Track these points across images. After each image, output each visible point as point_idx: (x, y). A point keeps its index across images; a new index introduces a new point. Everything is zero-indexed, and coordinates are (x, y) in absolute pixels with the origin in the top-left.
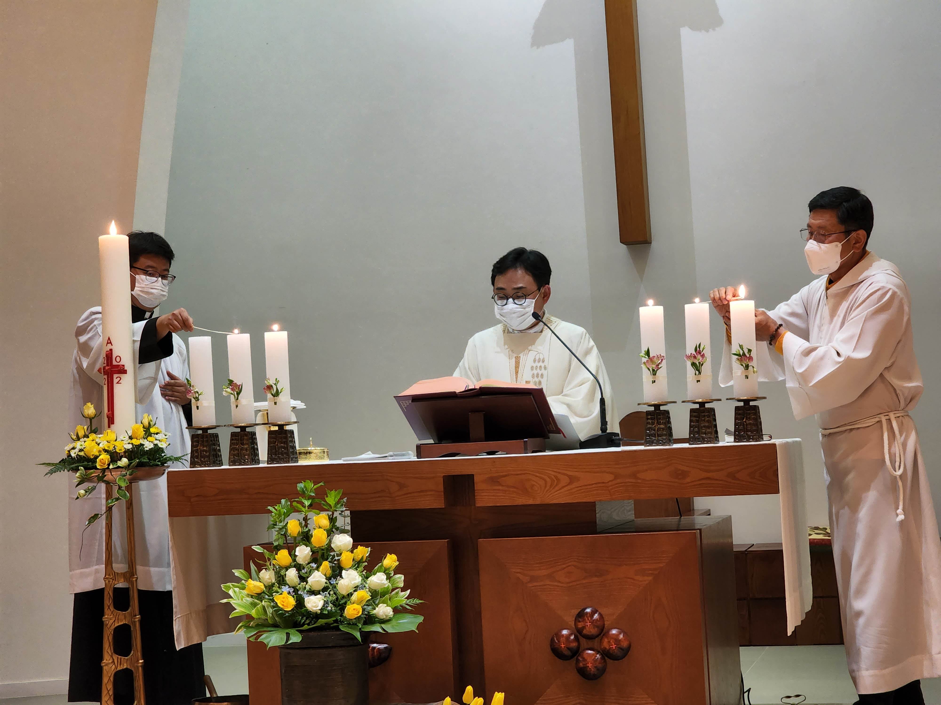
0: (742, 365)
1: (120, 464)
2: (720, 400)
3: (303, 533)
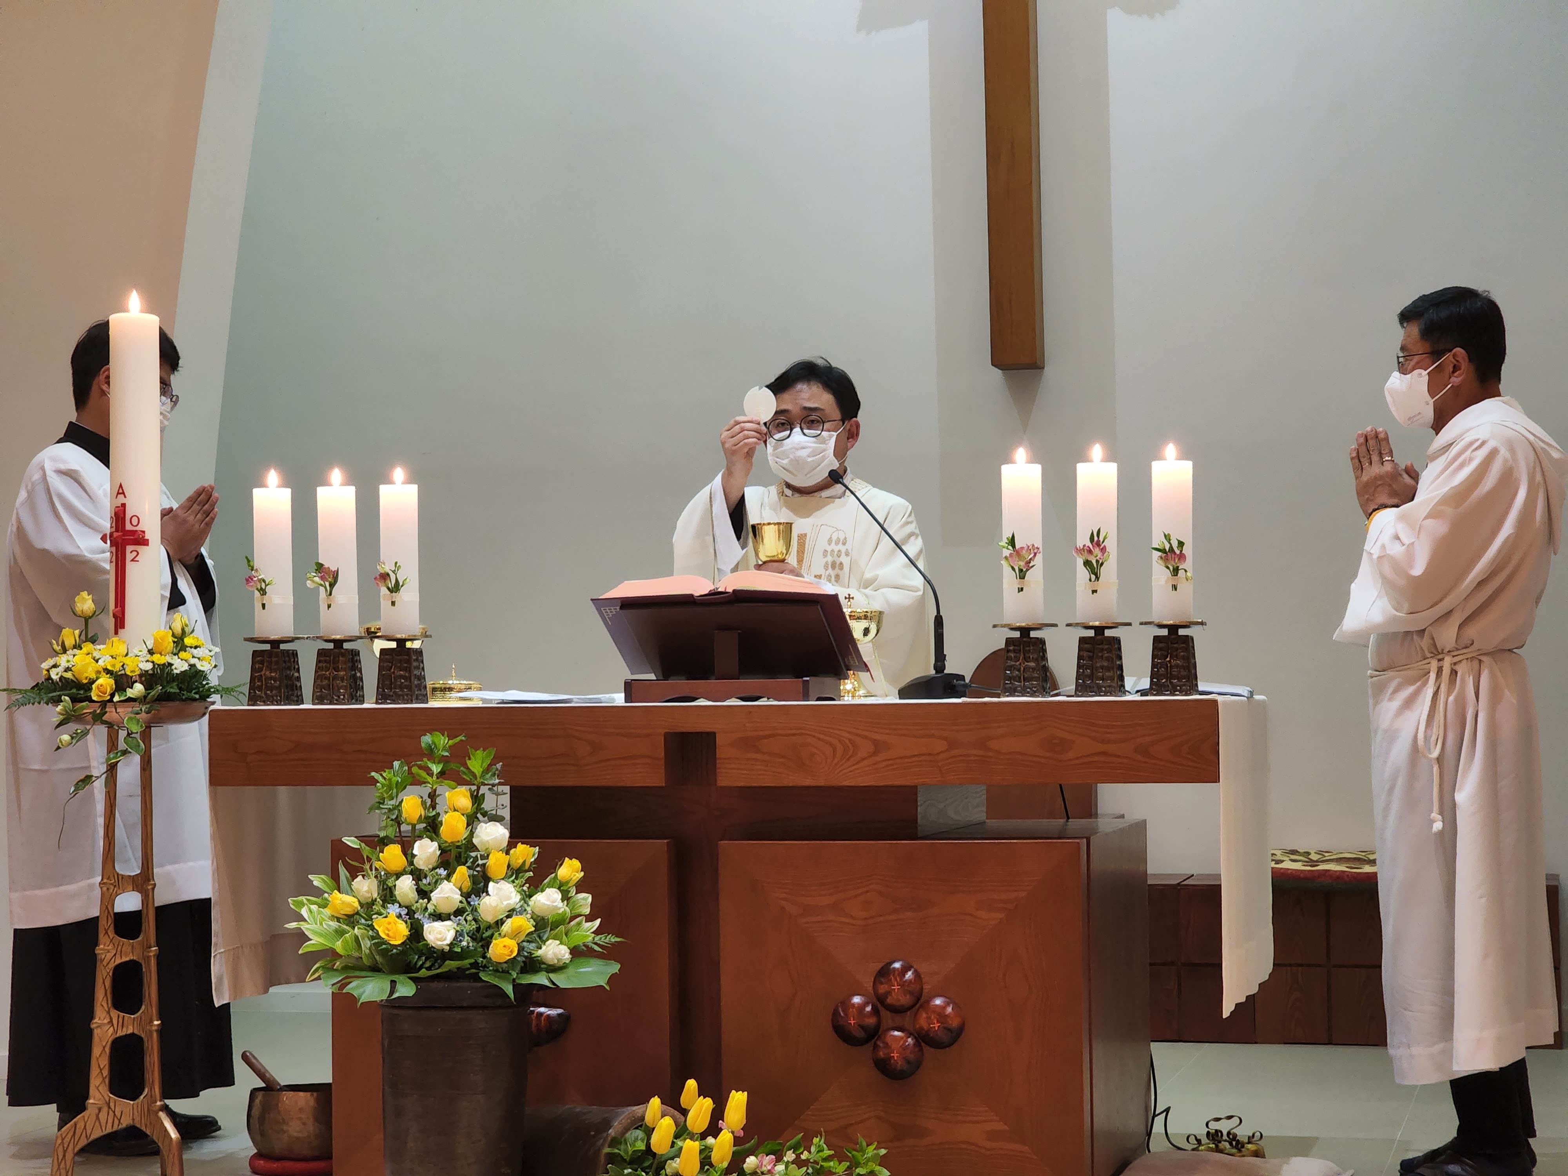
0: (1168, 568)
1: (130, 693)
2: (1129, 624)
3: (426, 818)
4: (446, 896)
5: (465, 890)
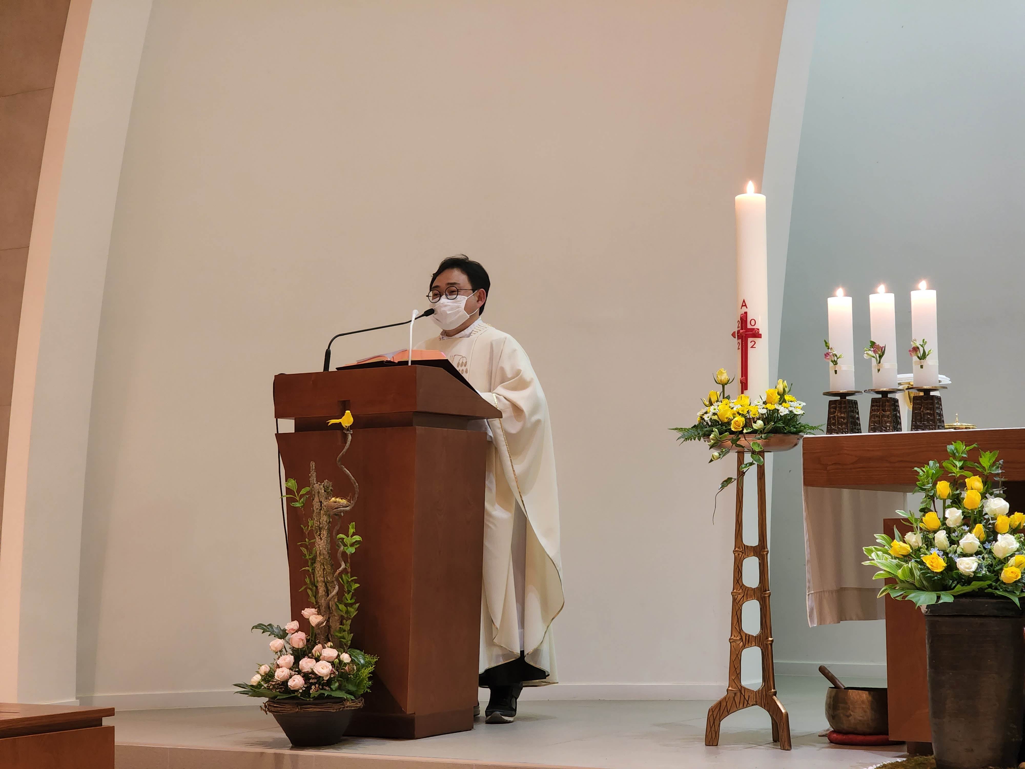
1: (755, 426)
3: (953, 495)
4: (970, 541)
5: (982, 540)
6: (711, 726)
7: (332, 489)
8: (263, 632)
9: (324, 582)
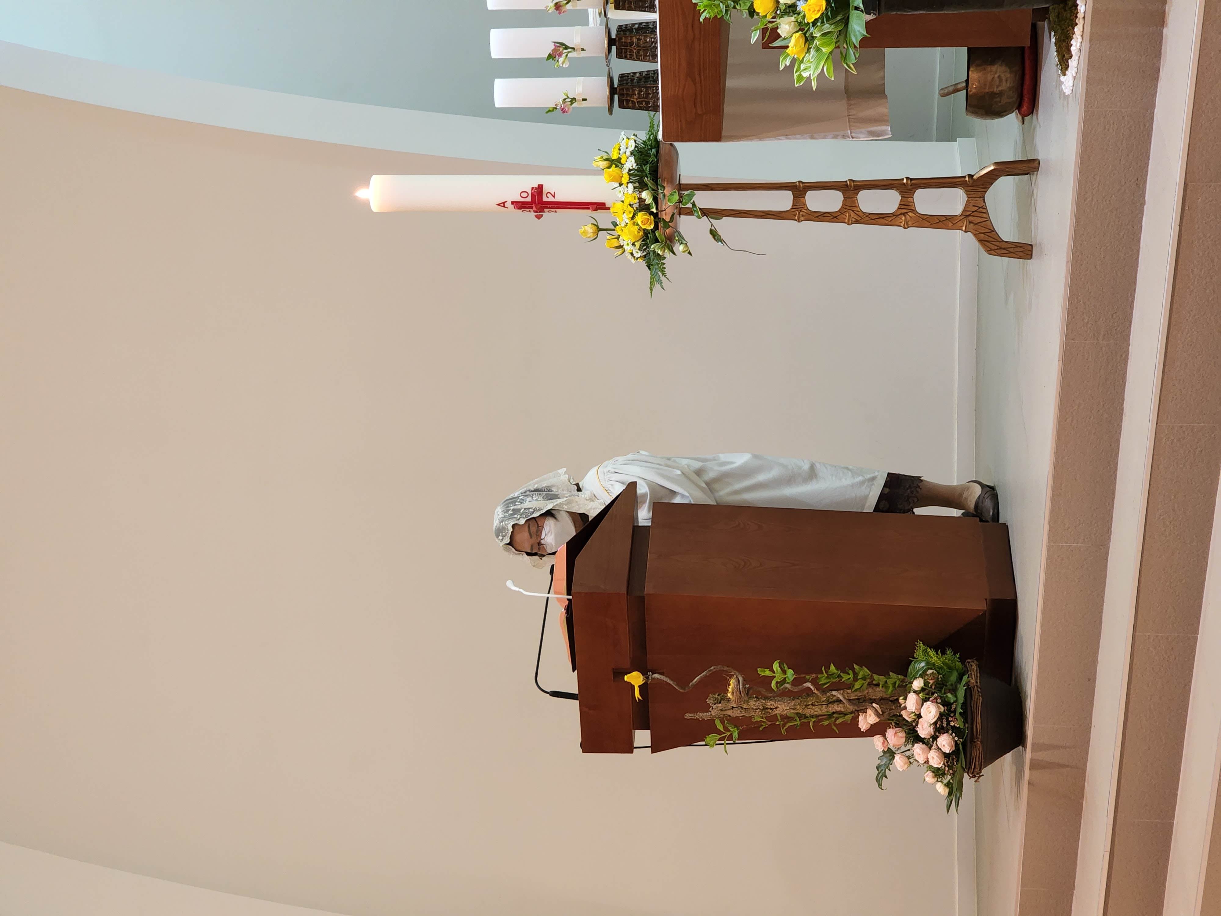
1: (650, 200)
6: (1008, 252)
7: (717, 694)
8: (886, 777)
9: (827, 705)
